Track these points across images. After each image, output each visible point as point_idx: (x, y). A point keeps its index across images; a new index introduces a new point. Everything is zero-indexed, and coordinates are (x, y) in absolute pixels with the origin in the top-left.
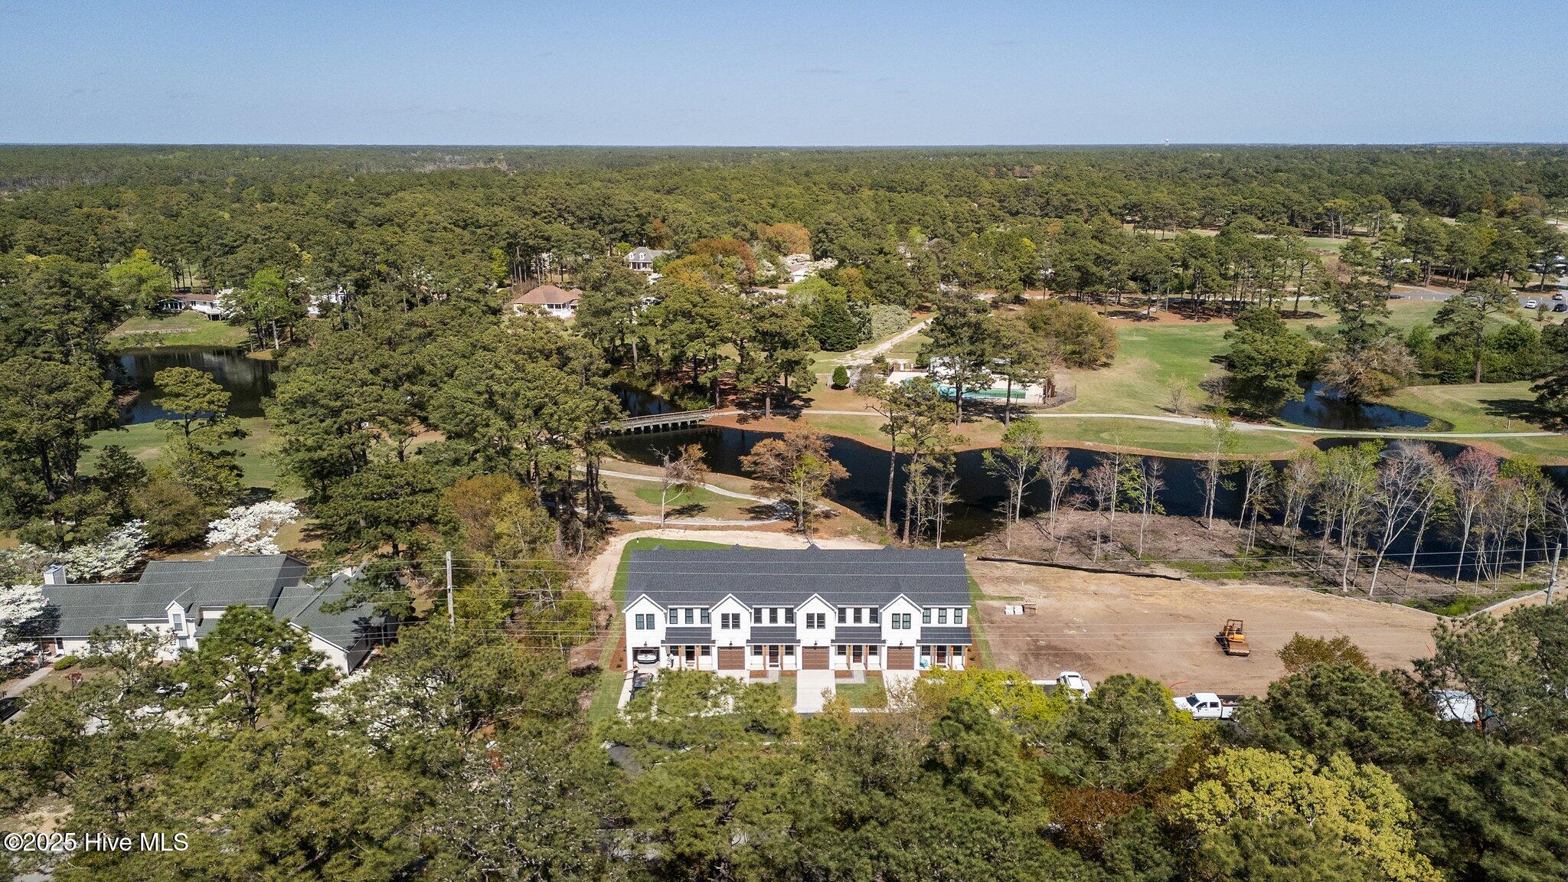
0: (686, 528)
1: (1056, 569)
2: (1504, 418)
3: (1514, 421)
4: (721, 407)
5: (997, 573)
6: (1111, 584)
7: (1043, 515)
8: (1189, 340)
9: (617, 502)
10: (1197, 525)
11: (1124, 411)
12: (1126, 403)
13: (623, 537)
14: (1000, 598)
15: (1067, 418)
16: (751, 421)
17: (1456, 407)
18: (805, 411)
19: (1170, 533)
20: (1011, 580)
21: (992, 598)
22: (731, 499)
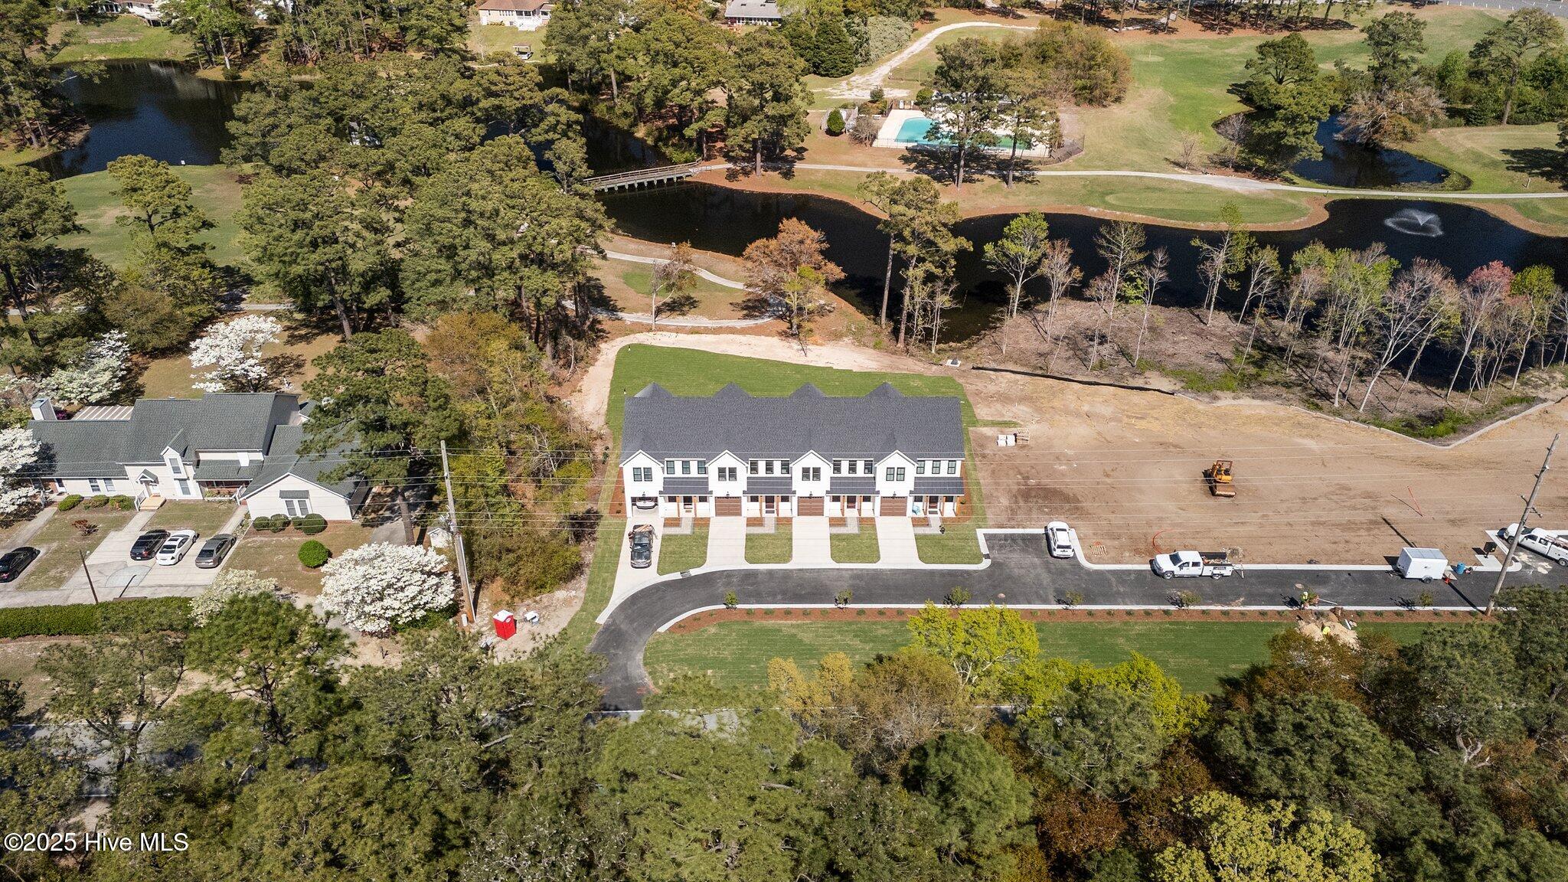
0: (678, 330)
1: (1050, 381)
2: (1525, 175)
3: (1535, 179)
4: (709, 158)
5: (992, 388)
6: (1104, 401)
7: (1041, 307)
8: (1206, 62)
9: (606, 293)
10: (1196, 320)
11: (1132, 166)
12: (1136, 155)
13: (613, 343)
14: (994, 424)
15: (1073, 177)
16: (741, 177)
17: (1477, 158)
18: (798, 165)
19: (1168, 332)
20: (1005, 399)
21: (986, 424)
22: (723, 289)
